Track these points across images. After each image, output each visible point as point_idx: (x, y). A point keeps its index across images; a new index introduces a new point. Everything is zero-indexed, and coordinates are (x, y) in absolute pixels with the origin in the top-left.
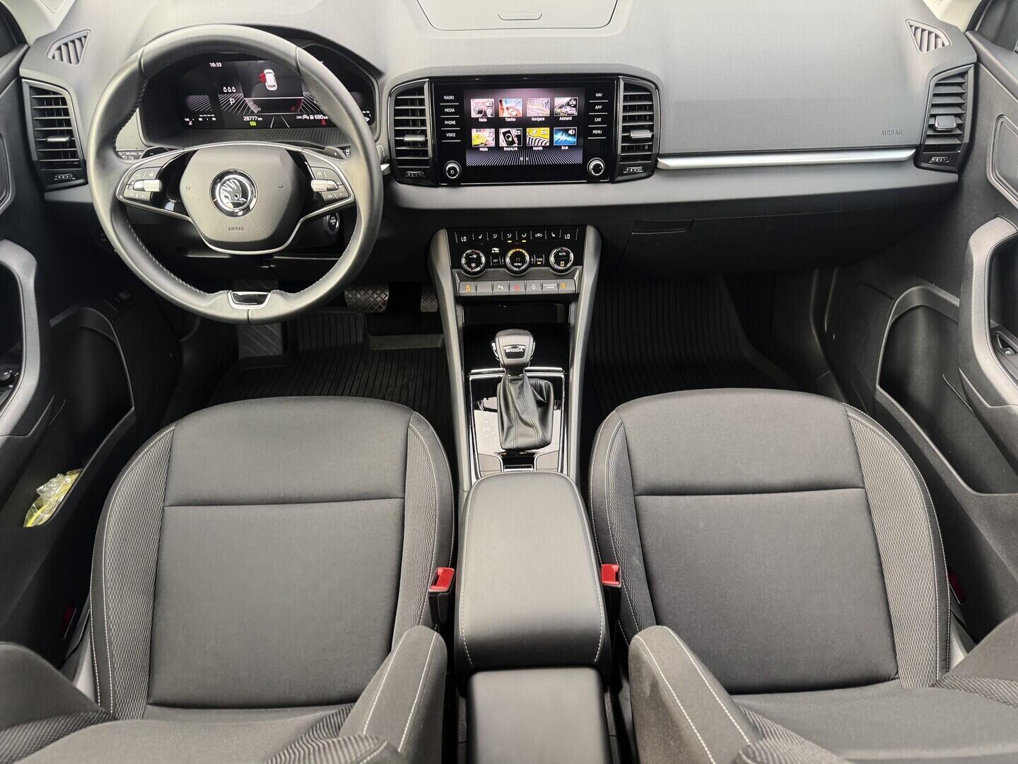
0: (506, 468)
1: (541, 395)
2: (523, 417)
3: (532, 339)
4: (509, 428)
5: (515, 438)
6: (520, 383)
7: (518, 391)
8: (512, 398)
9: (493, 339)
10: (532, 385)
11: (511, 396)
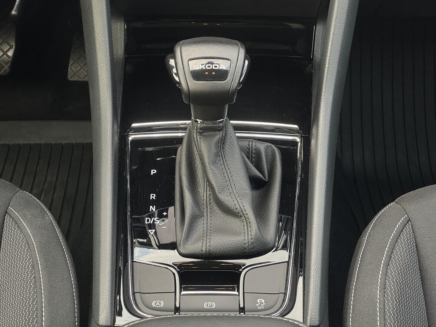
0: (186, 289)
1: (259, 167)
2: (222, 197)
3: (242, 52)
4: (194, 219)
5: (206, 235)
6: (219, 136)
7: (214, 150)
8: (203, 163)
9: (171, 52)
10: (242, 149)
11: (202, 159)
